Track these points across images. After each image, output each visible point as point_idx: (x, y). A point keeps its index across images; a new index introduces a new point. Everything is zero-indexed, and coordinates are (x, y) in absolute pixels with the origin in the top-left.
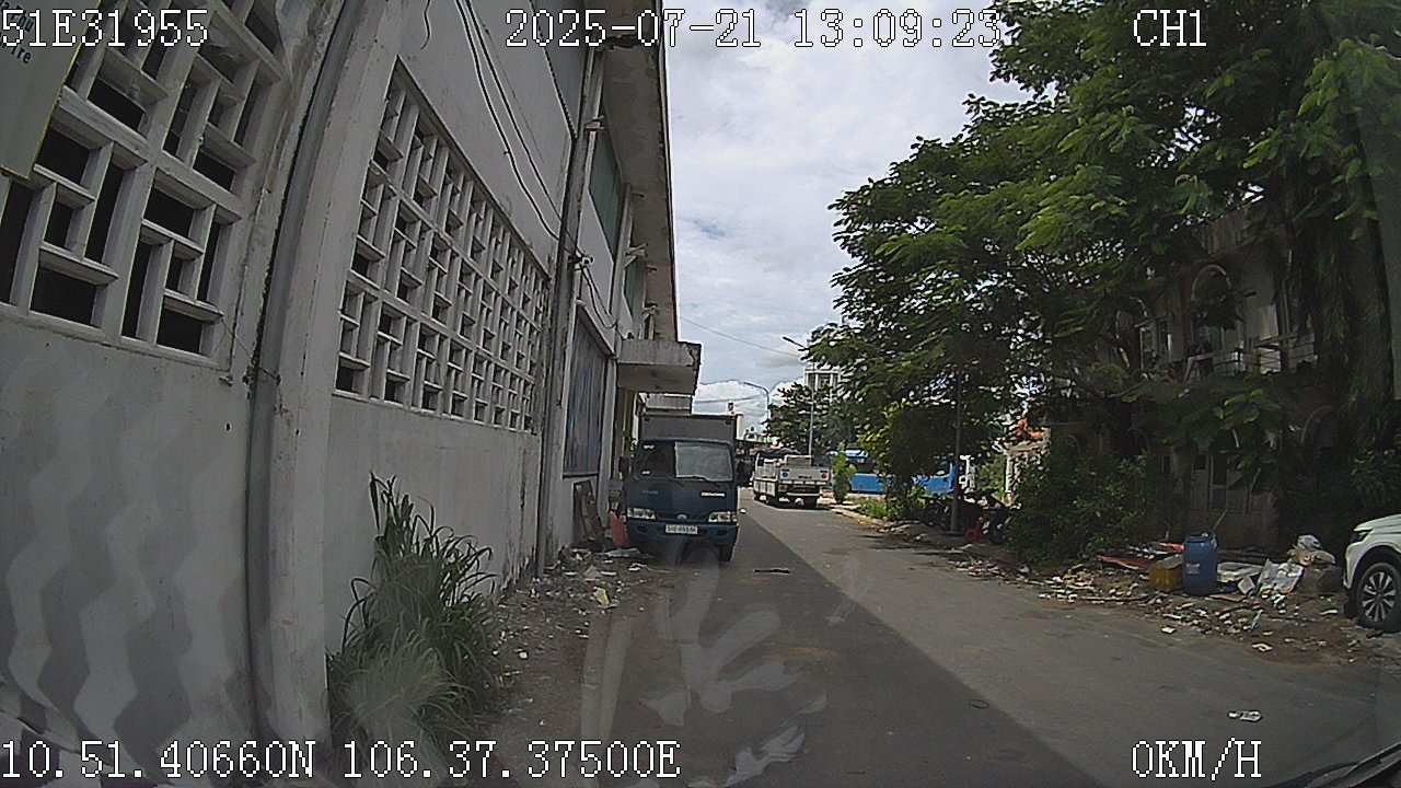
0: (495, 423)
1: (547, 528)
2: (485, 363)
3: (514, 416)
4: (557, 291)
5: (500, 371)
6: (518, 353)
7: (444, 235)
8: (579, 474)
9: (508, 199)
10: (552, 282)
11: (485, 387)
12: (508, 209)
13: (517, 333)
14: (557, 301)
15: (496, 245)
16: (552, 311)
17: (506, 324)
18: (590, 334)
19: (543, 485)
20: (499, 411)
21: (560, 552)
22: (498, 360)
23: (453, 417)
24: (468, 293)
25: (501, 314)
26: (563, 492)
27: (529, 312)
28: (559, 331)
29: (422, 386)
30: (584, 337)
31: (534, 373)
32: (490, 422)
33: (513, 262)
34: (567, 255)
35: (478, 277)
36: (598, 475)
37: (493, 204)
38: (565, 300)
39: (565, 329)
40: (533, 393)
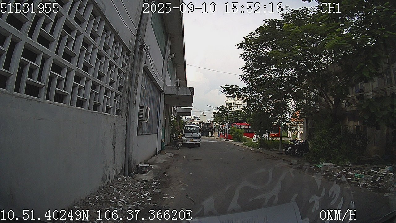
3: (108, 108)
4: (134, 58)
5: (98, 85)
6: (111, 79)
8: (148, 134)
10: (132, 54)
11: (85, 90)
12: (103, 8)
14: (134, 62)
16: (132, 66)
18: (153, 82)
21: (137, 166)
25: (98, 57)
30: (150, 82)
31: (122, 91)
33: (107, 35)
34: (139, 44)
36: (157, 134)
38: (138, 62)
39: (137, 74)
40: (121, 99)
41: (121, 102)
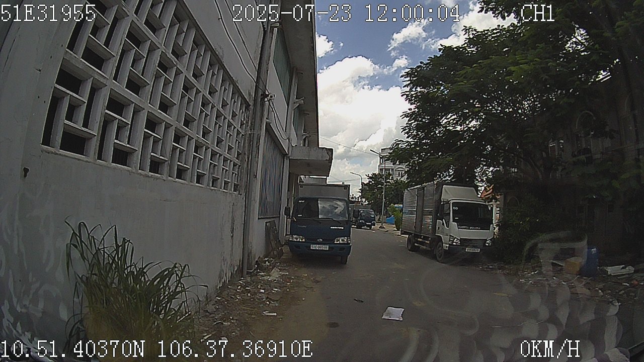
0: (212, 186)
1: (249, 248)
2: (204, 148)
3: (226, 183)
4: (254, 113)
5: (216, 155)
6: (229, 145)
7: (170, 56)
8: (268, 217)
9: (220, 48)
10: (252, 107)
11: (204, 162)
12: (221, 54)
13: (227, 133)
14: (254, 118)
15: (213, 76)
16: (252, 124)
17: (220, 126)
18: (275, 142)
19: (246, 225)
20: (215, 180)
21: (257, 261)
22: (214, 147)
23: (177, 179)
24: (190, 101)
25: (216, 119)
26: (258, 228)
27: (237, 121)
28: (256, 136)
29: (149, 157)
30: (271, 142)
31: (240, 159)
32: (208, 185)
33: (225, 88)
34: (260, 93)
35: (198, 92)
36: (279, 217)
37: (209, 48)
39: (259, 134)
40: (240, 170)
41: (239, 174)
